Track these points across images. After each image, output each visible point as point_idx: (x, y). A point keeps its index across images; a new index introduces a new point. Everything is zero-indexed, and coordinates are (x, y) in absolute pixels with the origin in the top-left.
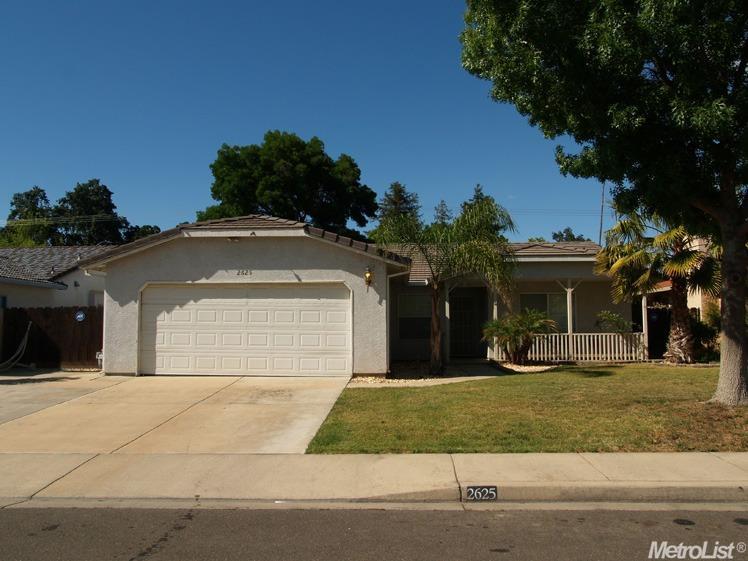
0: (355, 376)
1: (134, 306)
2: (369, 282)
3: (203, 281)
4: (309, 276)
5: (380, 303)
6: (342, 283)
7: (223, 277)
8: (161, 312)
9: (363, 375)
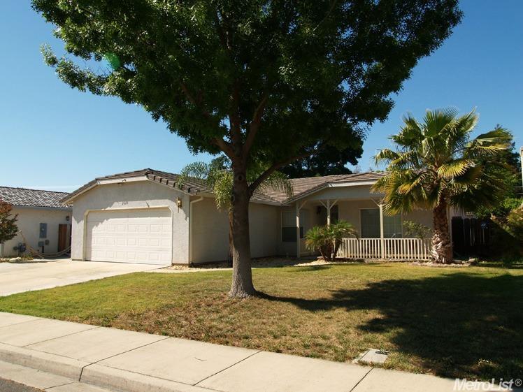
0: (173, 265)
1: (82, 223)
2: (180, 206)
3: (109, 208)
4: (154, 204)
5: (186, 219)
6: (167, 208)
7: (118, 206)
8: (93, 226)
9: (177, 264)
